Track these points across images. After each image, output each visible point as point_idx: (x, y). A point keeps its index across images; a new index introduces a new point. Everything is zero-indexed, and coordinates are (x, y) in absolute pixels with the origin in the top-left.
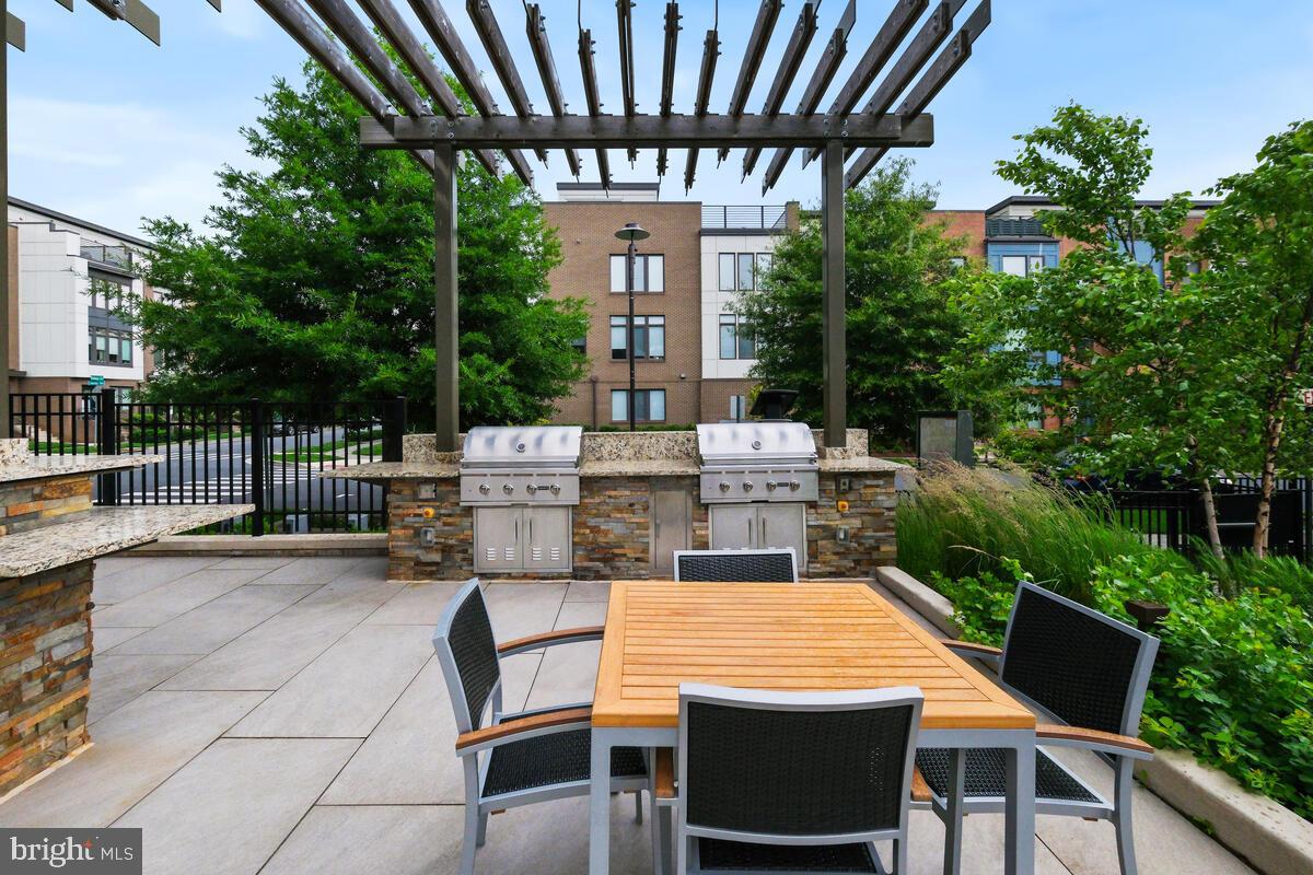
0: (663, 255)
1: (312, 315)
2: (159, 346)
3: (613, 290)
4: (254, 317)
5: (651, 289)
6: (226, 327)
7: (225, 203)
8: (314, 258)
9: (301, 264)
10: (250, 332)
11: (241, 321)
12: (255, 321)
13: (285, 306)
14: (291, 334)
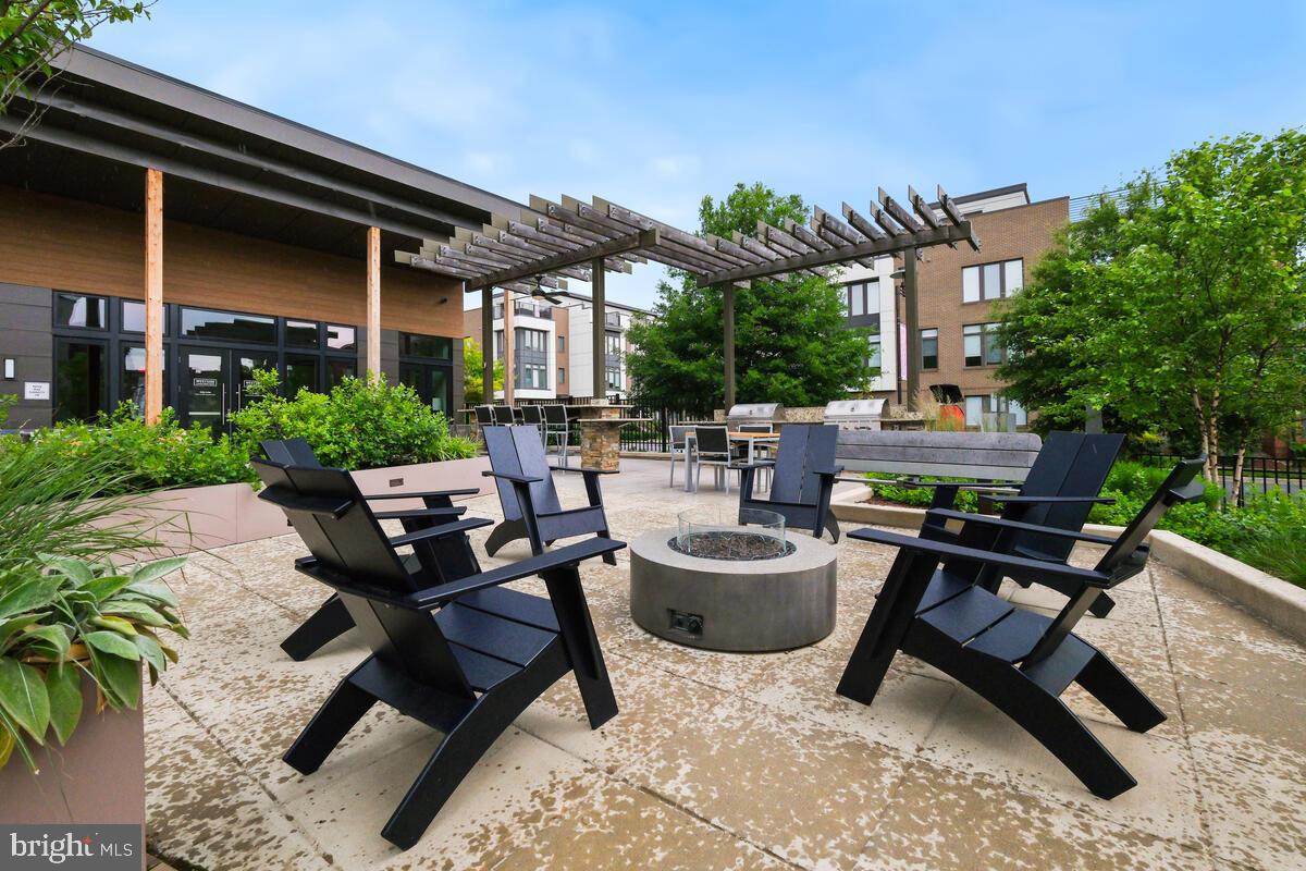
0: (1021, 259)
1: (696, 355)
2: (634, 376)
3: (965, 301)
4: (672, 361)
5: (988, 296)
6: (659, 364)
7: (660, 302)
8: (696, 327)
9: (689, 331)
10: (668, 366)
11: (666, 362)
12: (670, 362)
13: (684, 353)
14: (684, 367)
